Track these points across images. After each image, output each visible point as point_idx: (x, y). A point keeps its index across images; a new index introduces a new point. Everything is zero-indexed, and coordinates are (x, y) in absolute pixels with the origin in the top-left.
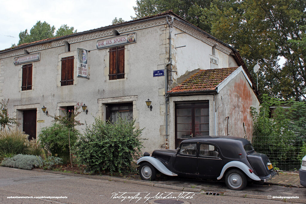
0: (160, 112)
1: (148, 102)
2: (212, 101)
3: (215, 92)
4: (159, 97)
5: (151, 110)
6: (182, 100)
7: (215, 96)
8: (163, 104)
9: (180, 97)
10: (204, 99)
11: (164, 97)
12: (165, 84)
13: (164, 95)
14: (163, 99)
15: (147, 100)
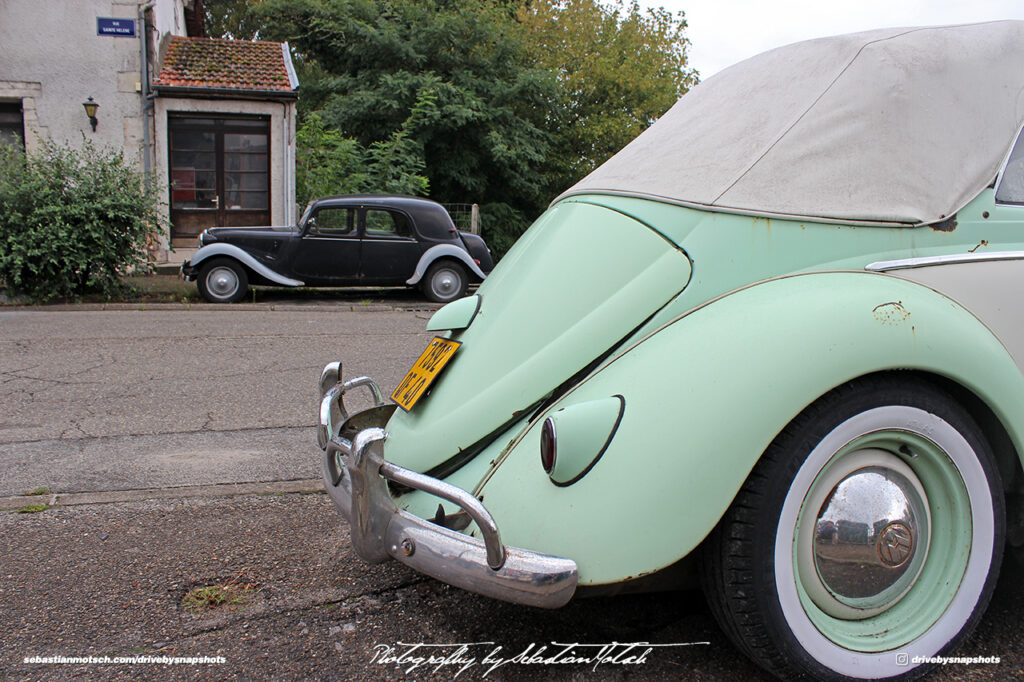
0: (125, 137)
1: (91, 106)
2: (280, 118)
3: (293, 97)
4: (118, 94)
5: (94, 130)
6: (195, 110)
7: (287, 108)
8: (133, 114)
9: (188, 101)
10: (258, 112)
11: (138, 95)
12: (139, 62)
13: (140, 92)
14: (135, 104)
15: (87, 101)
